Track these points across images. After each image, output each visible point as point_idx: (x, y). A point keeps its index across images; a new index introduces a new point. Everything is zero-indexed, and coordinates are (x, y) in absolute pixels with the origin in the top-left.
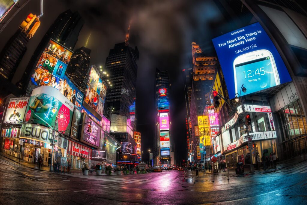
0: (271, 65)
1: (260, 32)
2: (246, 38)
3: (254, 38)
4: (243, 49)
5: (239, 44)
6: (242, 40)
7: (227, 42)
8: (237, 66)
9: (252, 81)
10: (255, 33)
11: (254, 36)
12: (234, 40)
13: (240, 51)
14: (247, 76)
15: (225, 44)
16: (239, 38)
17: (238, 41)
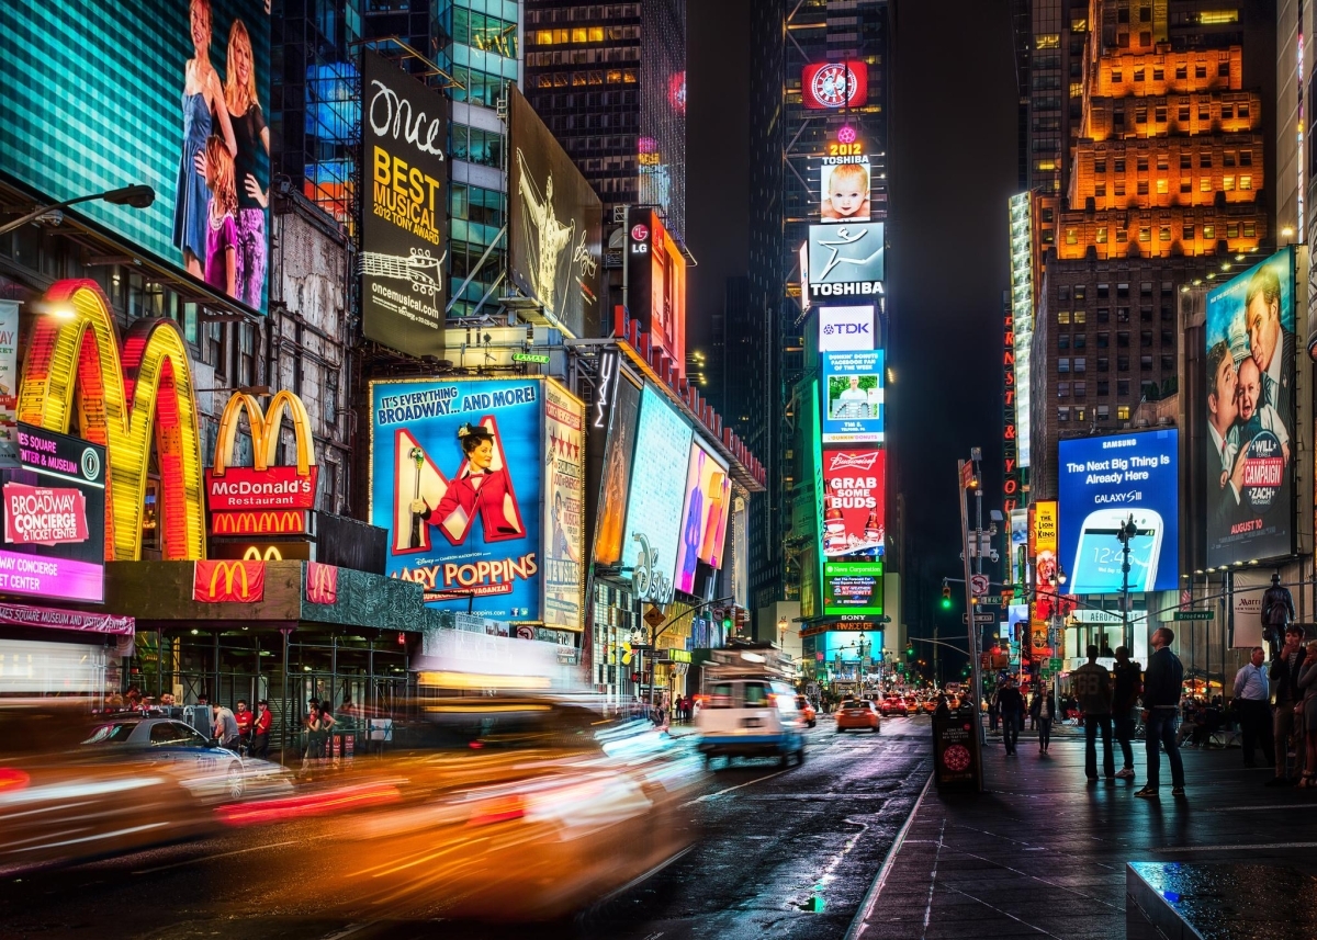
0: (1150, 548)
1: (1165, 460)
2: (1130, 468)
3: (1145, 475)
4: (1113, 497)
5: (1107, 479)
6: (1119, 471)
7: (1089, 464)
8: (1089, 532)
9: (1104, 570)
10: (1153, 462)
11: (1148, 468)
12: (1102, 465)
13: (1104, 499)
14: (1098, 559)
15: (1080, 468)
16: (1117, 463)
17: (1110, 472)
